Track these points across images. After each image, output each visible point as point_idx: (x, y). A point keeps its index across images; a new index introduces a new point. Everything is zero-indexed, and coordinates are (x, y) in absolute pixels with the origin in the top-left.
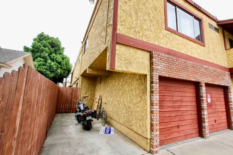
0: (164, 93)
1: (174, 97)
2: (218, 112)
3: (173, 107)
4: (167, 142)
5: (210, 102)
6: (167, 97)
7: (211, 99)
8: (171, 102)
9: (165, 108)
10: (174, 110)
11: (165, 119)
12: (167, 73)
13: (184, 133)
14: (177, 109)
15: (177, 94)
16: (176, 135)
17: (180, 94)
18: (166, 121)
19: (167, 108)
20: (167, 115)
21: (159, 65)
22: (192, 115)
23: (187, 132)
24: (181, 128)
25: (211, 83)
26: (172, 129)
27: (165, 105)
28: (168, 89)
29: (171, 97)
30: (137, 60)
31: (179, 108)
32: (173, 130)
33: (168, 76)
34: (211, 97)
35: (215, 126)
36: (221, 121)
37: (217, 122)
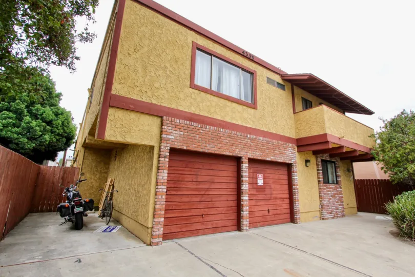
0: (183, 170)
1: (199, 176)
2: (276, 198)
3: (196, 189)
4: (182, 234)
5: (262, 184)
6: (188, 176)
7: (264, 181)
8: (193, 183)
9: (183, 191)
10: (197, 193)
11: (180, 205)
12: (184, 144)
13: (212, 225)
14: (203, 193)
15: (204, 172)
16: (199, 226)
17: (211, 172)
18: (182, 207)
19: (187, 190)
20: (185, 199)
21: (172, 134)
22: (228, 201)
23: (216, 224)
24: (207, 218)
25: (260, 158)
26: (193, 218)
27: (184, 186)
28: (190, 166)
29: (195, 176)
30: (141, 127)
31: (206, 191)
32: (194, 220)
33: (185, 148)
34: (264, 178)
35: (269, 218)
36: (279, 212)
37: (271, 212)
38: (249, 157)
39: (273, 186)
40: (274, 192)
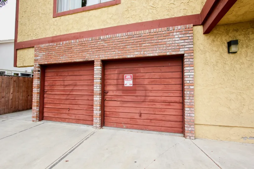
0: (55, 78)
1: (65, 81)
3: (64, 91)
4: (55, 119)
5: (132, 85)
6: (58, 82)
7: (133, 82)
8: (62, 86)
9: (55, 92)
10: (64, 93)
11: (54, 101)
12: (46, 61)
13: (75, 117)
14: (68, 93)
15: (69, 78)
16: (65, 116)
17: (74, 78)
18: (55, 102)
19: (57, 91)
20: (57, 97)
21: (39, 56)
22: (88, 100)
23: (79, 116)
24: (71, 112)
26: (62, 110)
27: (55, 89)
28: (59, 75)
29: (62, 82)
31: (71, 92)
32: (63, 111)
33: (46, 63)
34: (134, 79)
35: (140, 122)
36: (158, 117)
37: (144, 116)
38: (101, 59)
39: (149, 87)
40: (150, 94)
